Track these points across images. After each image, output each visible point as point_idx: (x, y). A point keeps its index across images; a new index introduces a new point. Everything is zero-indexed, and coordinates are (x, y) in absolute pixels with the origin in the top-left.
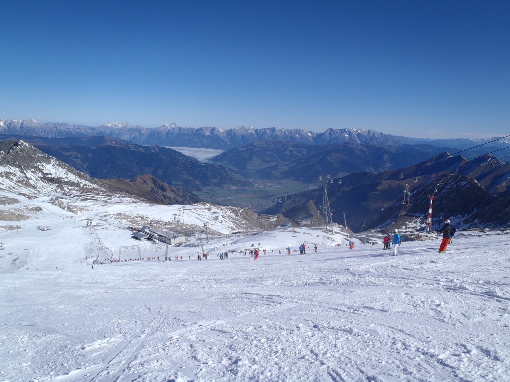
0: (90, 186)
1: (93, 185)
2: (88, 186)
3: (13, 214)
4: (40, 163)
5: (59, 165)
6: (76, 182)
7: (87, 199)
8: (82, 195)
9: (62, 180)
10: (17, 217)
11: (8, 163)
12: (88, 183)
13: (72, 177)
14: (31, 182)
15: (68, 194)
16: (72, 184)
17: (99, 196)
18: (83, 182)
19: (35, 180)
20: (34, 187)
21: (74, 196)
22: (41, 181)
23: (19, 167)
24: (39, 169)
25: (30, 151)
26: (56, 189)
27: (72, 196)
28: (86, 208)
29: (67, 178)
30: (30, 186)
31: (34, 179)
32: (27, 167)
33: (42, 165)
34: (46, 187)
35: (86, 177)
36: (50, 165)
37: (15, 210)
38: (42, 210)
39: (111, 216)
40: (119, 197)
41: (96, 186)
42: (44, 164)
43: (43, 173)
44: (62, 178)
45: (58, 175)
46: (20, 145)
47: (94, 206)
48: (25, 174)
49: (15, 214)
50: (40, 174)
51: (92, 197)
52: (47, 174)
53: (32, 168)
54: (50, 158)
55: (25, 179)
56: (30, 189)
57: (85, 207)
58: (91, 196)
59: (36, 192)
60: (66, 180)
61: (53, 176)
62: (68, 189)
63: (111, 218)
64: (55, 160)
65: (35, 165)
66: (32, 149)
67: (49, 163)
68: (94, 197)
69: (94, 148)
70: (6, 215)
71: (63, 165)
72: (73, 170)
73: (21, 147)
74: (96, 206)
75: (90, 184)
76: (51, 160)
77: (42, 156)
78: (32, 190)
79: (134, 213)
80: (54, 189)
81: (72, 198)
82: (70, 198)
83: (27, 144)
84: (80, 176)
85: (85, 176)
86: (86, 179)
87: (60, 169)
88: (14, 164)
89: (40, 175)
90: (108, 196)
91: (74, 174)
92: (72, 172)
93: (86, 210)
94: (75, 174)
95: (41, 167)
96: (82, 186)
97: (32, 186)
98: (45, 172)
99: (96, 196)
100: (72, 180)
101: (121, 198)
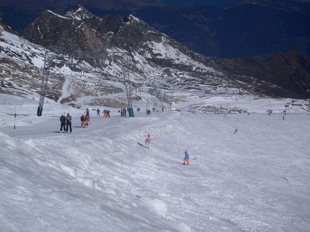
0: (204, 69)
1: (208, 69)
2: (202, 70)
3: (117, 102)
4: (150, 41)
5: (170, 44)
6: (188, 64)
7: (190, 88)
8: (185, 83)
9: (172, 62)
10: (120, 105)
11: (117, 45)
12: (202, 66)
13: (184, 59)
14: (138, 66)
15: (172, 82)
16: (182, 67)
17: (204, 85)
18: (196, 64)
19: (142, 63)
20: (141, 72)
21: (178, 84)
22: (148, 65)
23: (127, 49)
24: (149, 49)
25: (140, 27)
26: (163, 75)
27: (176, 84)
28: (183, 99)
29: (178, 59)
30: (137, 70)
31: (141, 61)
32: (136, 48)
33: (152, 44)
34: (153, 72)
35: (201, 59)
36: (161, 44)
37: (120, 98)
38: (141, 99)
39: (200, 108)
40: (225, 87)
41: (211, 70)
42: (154, 43)
43: (152, 54)
44: (172, 60)
45: (168, 55)
46: (130, 21)
47: (192, 97)
48: (133, 57)
49: (119, 103)
50: (149, 54)
51: (196, 86)
52: (157, 55)
53: (142, 47)
54: (161, 35)
55: (132, 63)
56: (136, 74)
57: (182, 97)
58: (195, 84)
59: (142, 77)
60: (177, 62)
61: (163, 57)
62: (176, 74)
63: (199, 110)
64: (166, 38)
65: (145, 43)
66: (142, 25)
67: (159, 41)
68: (198, 86)
69: (227, 8)
70: (112, 103)
71: (175, 44)
72: (186, 49)
73: (131, 22)
74: (194, 97)
75: (205, 67)
76: (162, 37)
77: (152, 33)
78: (139, 75)
79: (232, 107)
80: (160, 75)
81: (176, 86)
82: (173, 86)
83: (137, 19)
84: (194, 58)
85: (200, 57)
86: (200, 61)
87: (171, 47)
88: (122, 46)
89: (149, 56)
90: (213, 85)
91: (186, 54)
92: (185, 53)
93: (182, 101)
94: (188, 54)
95: (150, 46)
96: (194, 70)
97: (139, 71)
98: (155, 52)
99: (200, 85)
100: (184, 62)
101: (227, 88)
